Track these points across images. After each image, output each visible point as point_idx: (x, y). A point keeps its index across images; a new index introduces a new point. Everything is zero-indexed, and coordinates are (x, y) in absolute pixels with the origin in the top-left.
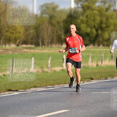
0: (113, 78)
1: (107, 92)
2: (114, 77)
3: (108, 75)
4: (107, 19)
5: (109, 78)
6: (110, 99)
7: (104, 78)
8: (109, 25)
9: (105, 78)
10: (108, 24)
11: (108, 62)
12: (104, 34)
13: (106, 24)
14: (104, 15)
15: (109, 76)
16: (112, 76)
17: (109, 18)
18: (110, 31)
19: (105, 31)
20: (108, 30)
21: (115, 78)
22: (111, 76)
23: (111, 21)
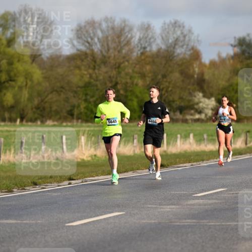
0: (24, 191)
1: (11, 219)
2: (26, 188)
3: (13, 184)
4: (10, 63)
5: (15, 190)
6: (19, 234)
7: (5, 189)
8: (15, 75)
9: (6, 191)
10: (12, 74)
11: (12, 155)
12: (5, 94)
13: (8, 72)
14: (5, 53)
15: (16, 185)
16: (21, 186)
17: (15, 61)
18: (16, 88)
19: (7, 88)
20: (14, 87)
21: (29, 190)
22: (19, 185)
23: (19, 67)
